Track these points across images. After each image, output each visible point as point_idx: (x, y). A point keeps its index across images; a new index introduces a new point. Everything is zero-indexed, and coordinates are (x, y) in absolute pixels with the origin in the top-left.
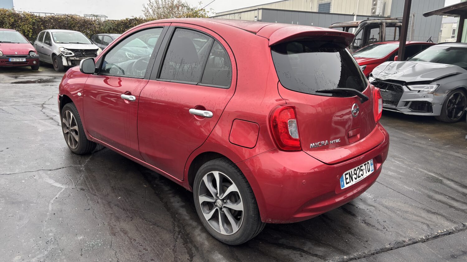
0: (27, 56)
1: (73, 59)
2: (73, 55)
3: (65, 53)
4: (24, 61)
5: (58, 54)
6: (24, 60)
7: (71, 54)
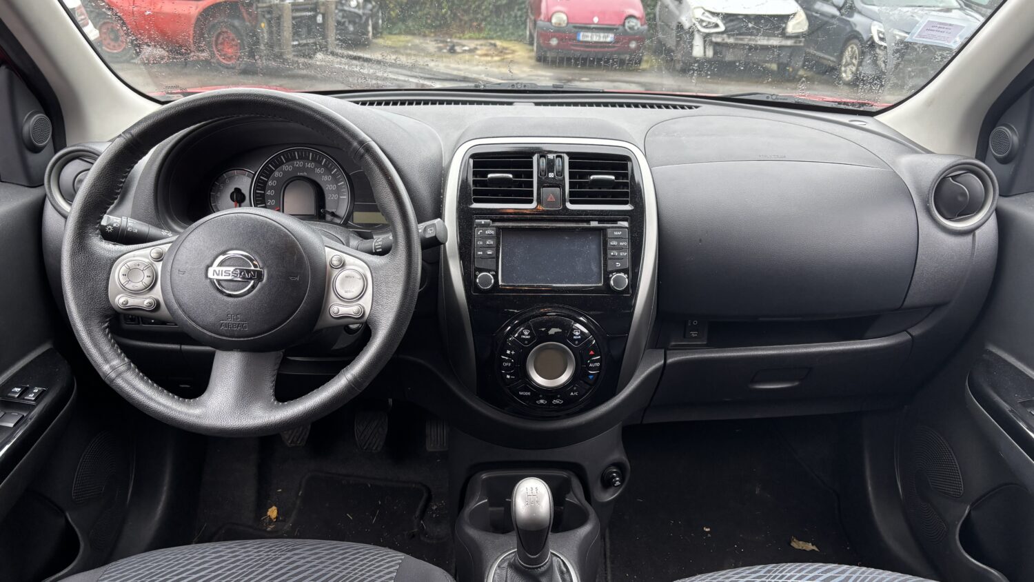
0: (617, 29)
1: (719, 40)
2: (722, 28)
3: (704, 24)
4: (609, 40)
5: (687, 25)
6: (610, 38)
7: (717, 26)
